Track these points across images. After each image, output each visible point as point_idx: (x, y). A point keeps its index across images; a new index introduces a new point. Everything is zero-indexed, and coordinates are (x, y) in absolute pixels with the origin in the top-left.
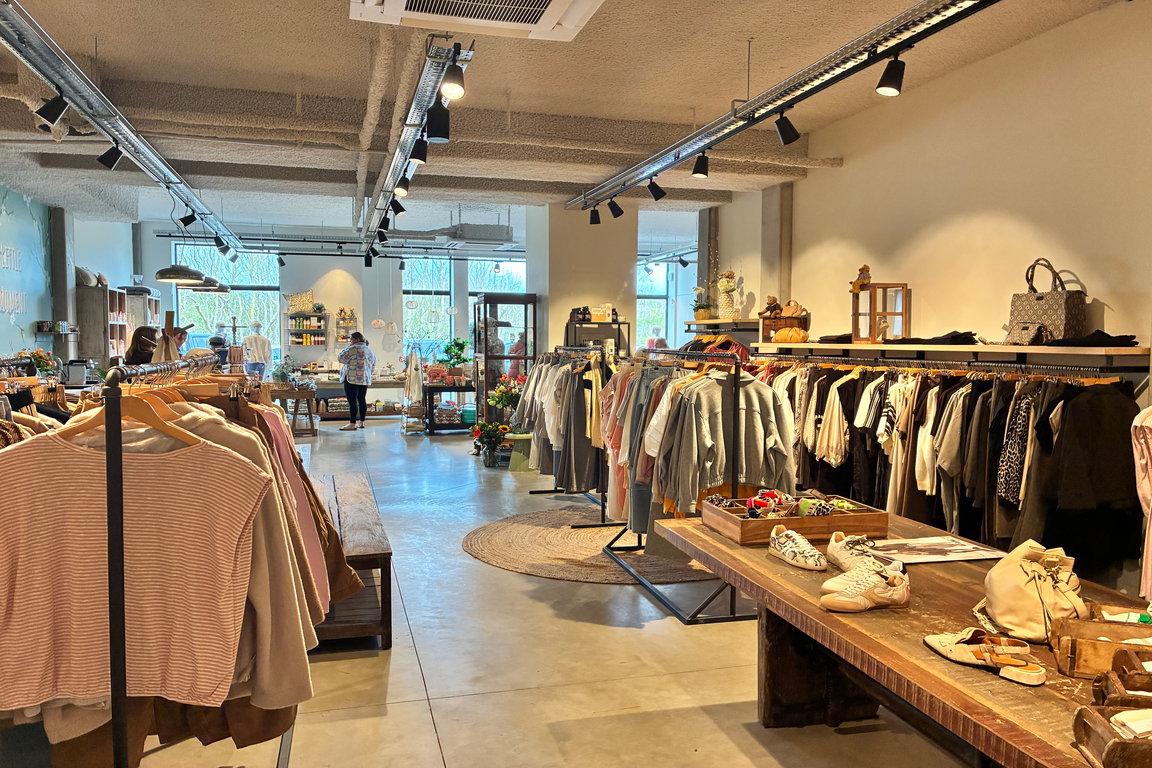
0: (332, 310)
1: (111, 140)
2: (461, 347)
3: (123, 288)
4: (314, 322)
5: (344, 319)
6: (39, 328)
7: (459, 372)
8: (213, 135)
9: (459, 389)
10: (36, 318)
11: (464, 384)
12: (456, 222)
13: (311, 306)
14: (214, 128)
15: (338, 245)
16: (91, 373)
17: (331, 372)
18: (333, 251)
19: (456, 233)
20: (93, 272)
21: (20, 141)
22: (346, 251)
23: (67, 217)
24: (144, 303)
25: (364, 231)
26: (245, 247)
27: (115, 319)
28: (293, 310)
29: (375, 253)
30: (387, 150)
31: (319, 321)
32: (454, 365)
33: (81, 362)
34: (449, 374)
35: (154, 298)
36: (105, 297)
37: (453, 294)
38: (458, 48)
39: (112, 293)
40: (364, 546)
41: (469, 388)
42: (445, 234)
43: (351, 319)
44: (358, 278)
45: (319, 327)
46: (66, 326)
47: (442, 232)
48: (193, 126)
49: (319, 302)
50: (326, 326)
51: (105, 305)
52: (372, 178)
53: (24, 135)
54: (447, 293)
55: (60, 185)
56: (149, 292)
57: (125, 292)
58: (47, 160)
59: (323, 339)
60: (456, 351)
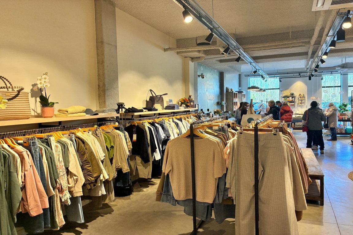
0: (296, 94)
1: (238, 54)
2: (345, 106)
3: (237, 91)
4: (291, 99)
5: (301, 97)
6: (218, 103)
7: (345, 115)
8: (265, 48)
9: (344, 121)
10: (217, 101)
11: (346, 119)
12: (344, 62)
13: (289, 93)
14: (265, 47)
15: (299, 74)
16: (229, 115)
17: (296, 114)
18: (298, 76)
19: (344, 66)
20: (230, 88)
21: (216, 58)
22: (302, 75)
23: (224, 74)
24: (242, 95)
25: (309, 69)
26: (269, 77)
27: (236, 100)
28: (284, 95)
29: (313, 76)
30: (320, 44)
31: (292, 98)
32: (342, 112)
33: (227, 112)
34: (341, 115)
35: (244, 94)
36: (233, 94)
37: (342, 87)
38: (349, 11)
39: (234, 93)
40: (314, 172)
41: (348, 120)
42: (340, 67)
43: (303, 97)
44: (306, 83)
45: (292, 100)
46: (224, 103)
47: (339, 66)
48: (259, 47)
49: (292, 92)
50: (294, 100)
51: (233, 97)
52: (314, 53)
53: (217, 56)
54: (340, 86)
55: (223, 66)
56: (243, 92)
57: (237, 92)
58: (221, 61)
59: (293, 104)
60: (343, 107)
